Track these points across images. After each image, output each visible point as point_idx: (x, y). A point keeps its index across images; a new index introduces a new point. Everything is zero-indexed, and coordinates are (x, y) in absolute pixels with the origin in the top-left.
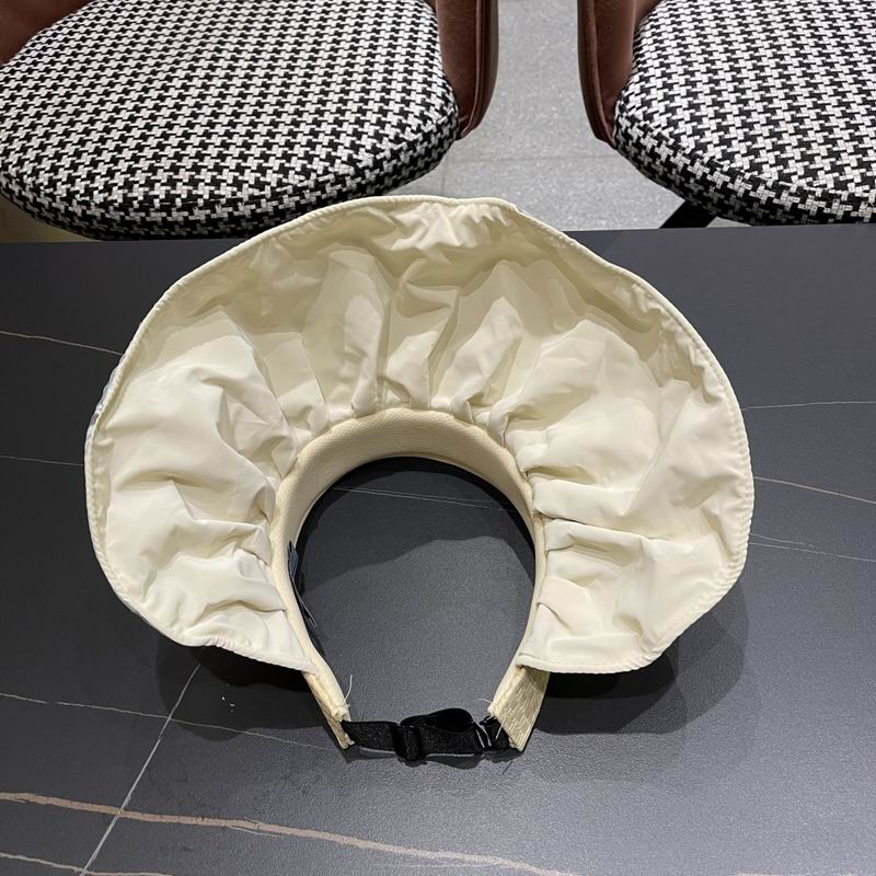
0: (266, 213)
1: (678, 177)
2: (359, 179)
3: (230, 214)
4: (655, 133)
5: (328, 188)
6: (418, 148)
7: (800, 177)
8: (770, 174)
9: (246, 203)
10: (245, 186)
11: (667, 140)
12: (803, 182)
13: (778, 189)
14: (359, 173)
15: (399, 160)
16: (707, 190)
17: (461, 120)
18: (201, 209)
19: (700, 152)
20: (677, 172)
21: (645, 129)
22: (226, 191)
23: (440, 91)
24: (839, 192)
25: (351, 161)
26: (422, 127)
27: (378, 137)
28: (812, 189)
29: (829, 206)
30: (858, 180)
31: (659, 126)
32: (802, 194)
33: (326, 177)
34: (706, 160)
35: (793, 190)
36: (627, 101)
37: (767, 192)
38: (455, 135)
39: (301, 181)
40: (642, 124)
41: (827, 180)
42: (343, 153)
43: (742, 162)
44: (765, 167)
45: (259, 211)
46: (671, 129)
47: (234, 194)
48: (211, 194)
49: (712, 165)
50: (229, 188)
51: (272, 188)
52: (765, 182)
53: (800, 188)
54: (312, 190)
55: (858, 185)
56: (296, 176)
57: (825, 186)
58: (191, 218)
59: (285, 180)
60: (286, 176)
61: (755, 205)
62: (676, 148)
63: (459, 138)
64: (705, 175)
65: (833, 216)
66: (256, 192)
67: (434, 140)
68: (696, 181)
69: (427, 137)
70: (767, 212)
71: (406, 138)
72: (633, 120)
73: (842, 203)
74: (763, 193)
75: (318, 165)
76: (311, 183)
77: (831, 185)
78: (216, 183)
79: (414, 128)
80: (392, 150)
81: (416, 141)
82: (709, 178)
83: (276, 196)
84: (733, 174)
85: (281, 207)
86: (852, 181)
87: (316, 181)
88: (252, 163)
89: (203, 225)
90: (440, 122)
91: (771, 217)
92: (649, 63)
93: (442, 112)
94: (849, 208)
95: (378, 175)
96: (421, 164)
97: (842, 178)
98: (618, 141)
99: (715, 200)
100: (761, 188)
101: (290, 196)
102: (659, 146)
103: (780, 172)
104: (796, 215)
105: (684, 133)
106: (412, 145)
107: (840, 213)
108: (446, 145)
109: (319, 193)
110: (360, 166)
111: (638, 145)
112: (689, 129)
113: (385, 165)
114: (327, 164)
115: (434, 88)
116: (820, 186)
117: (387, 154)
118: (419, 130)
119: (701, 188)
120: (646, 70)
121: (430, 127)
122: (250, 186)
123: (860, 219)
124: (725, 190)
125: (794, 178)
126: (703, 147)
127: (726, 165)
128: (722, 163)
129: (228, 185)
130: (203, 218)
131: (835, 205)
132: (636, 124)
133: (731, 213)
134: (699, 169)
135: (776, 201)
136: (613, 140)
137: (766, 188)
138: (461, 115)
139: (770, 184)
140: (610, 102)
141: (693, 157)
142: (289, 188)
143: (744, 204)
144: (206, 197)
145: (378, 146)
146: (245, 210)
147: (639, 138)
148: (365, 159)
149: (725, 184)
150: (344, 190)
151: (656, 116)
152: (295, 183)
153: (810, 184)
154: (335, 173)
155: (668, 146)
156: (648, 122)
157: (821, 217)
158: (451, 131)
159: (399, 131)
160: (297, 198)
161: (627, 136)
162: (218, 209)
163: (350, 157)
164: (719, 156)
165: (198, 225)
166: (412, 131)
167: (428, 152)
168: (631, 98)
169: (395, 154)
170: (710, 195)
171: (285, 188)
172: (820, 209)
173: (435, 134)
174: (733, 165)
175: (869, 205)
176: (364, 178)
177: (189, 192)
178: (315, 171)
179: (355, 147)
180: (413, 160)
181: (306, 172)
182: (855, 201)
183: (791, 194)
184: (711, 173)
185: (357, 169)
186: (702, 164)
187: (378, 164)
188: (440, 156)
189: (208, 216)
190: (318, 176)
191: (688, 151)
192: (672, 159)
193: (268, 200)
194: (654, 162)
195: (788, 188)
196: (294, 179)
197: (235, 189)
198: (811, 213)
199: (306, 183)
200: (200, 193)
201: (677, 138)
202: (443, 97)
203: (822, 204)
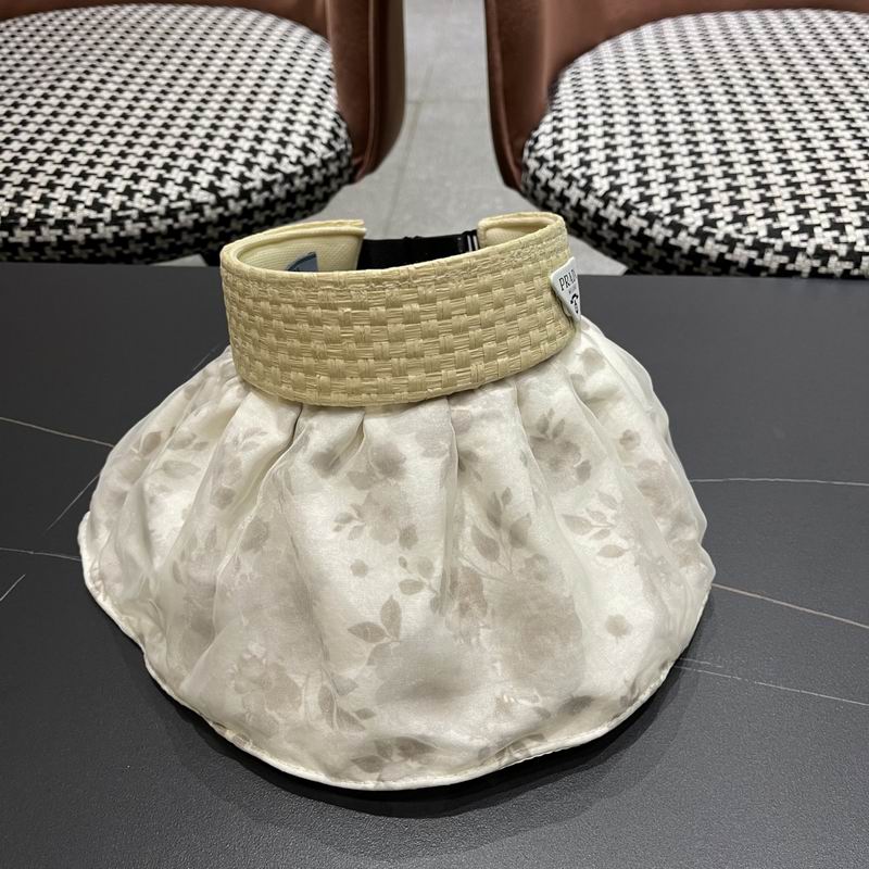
0: (103, 240)
1: (590, 223)
2: (220, 210)
3: (59, 238)
4: (565, 174)
5: (182, 217)
6: (297, 182)
7: (728, 223)
8: (693, 219)
9: (80, 226)
10: (80, 206)
11: (578, 181)
12: (731, 229)
13: (702, 235)
14: (222, 202)
15: (272, 192)
16: (621, 237)
17: (355, 162)
18: (23, 229)
19: (614, 194)
20: (589, 218)
21: (555, 170)
22: (56, 211)
23: (329, 124)
24: (772, 241)
25: (212, 188)
26: (304, 160)
27: (249, 164)
28: (741, 237)
29: (761, 256)
30: (795, 228)
31: (570, 166)
32: (730, 242)
33: (180, 204)
34: (621, 202)
35: (720, 236)
36: (536, 140)
37: (689, 239)
38: (346, 177)
39: (149, 206)
40: (552, 164)
41: (759, 227)
42: (203, 179)
43: (661, 206)
44: (687, 211)
45: (94, 236)
46: (583, 169)
47: (65, 214)
48: (38, 213)
49: (628, 208)
50: (61, 208)
51: (113, 212)
52: (686, 228)
53: (727, 236)
54: (162, 217)
55: (794, 233)
56: (144, 200)
57: (756, 233)
58: (12, 240)
59: (129, 204)
60: (131, 199)
61: (677, 255)
62: (587, 189)
63: (352, 180)
64: (619, 219)
65: (766, 269)
66: (93, 214)
67: (317, 176)
68: (610, 228)
69: (308, 170)
70: (690, 263)
71: (283, 169)
72: (542, 160)
73: (777, 253)
74: (685, 241)
75: (172, 190)
76: (160, 209)
77: (763, 233)
78: (45, 201)
79: (294, 159)
80: (264, 181)
81: (293, 174)
82: (624, 223)
83: (116, 220)
84: (651, 218)
85: (122, 234)
86: (787, 228)
87: (168, 208)
88: (93, 183)
89: (26, 250)
90: (326, 157)
91: (695, 269)
92: (565, 104)
93: (329, 146)
94: (784, 259)
95: (245, 208)
96: (300, 201)
97: (776, 226)
98: (526, 187)
99: (631, 250)
100: (683, 234)
101: (135, 221)
102: (569, 187)
103: (705, 217)
104: (723, 266)
105: (597, 174)
106: (289, 178)
107: (774, 266)
108: (334, 185)
109: (170, 221)
110: (223, 194)
111: (548, 189)
112: (603, 169)
113: (254, 196)
114: (183, 189)
115: (322, 120)
116: (751, 234)
117: (258, 184)
118: (299, 162)
119: (615, 235)
120: (560, 111)
121: (312, 160)
122: (86, 207)
123: (797, 273)
124: (642, 237)
125: (720, 224)
126: (619, 189)
127: (643, 208)
128: (638, 206)
129: (60, 204)
130: (25, 240)
131: (769, 255)
132: (545, 165)
133: (649, 265)
134: (612, 213)
135: (700, 250)
136: (522, 188)
137: (689, 234)
138: (355, 155)
139: (693, 230)
140: (518, 143)
141: (606, 199)
142: (134, 214)
143: (665, 254)
144: (31, 216)
145: (247, 174)
146: (77, 234)
147: (547, 180)
148: (230, 187)
149: (642, 229)
150: (202, 220)
151: (567, 156)
152: (142, 207)
153: (739, 231)
154: (192, 201)
155: (579, 188)
156: (558, 163)
157: (752, 270)
158: (341, 170)
159: (274, 160)
160: (143, 225)
161: (535, 179)
162: (44, 230)
163: (211, 183)
164: (635, 198)
165: (20, 250)
166: (291, 163)
167: (310, 188)
168: (541, 138)
169: (267, 186)
170: (625, 244)
171: (128, 213)
172: (751, 261)
173: (319, 169)
174: (651, 209)
175: (808, 257)
176: (227, 208)
177: (11, 209)
178: (166, 196)
179: (218, 174)
180: (291, 196)
181: (155, 196)
182: (791, 252)
183: (717, 242)
184: (627, 217)
185: (219, 198)
186: (617, 207)
187: (245, 194)
188: (327, 198)
189: (32, 239)
190: (171, 201)
191: (601, 193)
192: (583, 203)
193: (107, 225)
194: (564, 205)
195: (713, 235)
196: (140, 203)
197: (67, 209)
198: (740, 266)
199: (155, 208)
200: (24, 210)
201: (590, 179)
202: (332, 131)
203: (754, 254)
